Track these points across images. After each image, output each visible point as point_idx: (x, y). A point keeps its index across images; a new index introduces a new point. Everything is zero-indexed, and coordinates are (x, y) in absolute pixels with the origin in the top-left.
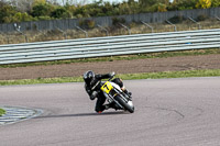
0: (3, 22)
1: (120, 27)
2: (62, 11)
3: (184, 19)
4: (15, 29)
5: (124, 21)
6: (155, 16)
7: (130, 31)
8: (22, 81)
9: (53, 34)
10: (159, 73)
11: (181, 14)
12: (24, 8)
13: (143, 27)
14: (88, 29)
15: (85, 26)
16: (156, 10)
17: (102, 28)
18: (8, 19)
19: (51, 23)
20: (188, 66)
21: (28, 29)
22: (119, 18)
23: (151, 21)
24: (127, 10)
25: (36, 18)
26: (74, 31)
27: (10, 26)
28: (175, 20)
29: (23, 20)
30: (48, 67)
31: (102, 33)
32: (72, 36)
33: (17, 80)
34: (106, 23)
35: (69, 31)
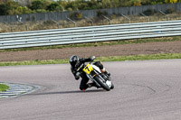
0: (8, 14)
1: (103, 18)
2: (56, 5)
3: (155, 12)
4: (17, 20)
5: (106, 14)
6: (132, 9)
7: (111, 22)
8: (23, 62)
9: (48, 24)
10: (135, 56)
11: (153, 8)
12: (25, 3)
13: (122, 19)
14: (77, 19)
15: (75, 17)
16: (133, 5)
17: (88, 19)
18: (11, 12)
19: (46, 15)
20: (159, 51)
21: (28, 20)
22: (102, 11)
23: (129, 13)
24: (109, 5)
25: (34, 11)
26: (65, 22)
27: (13, 17)
28: (148, 13)
29: (24, 13)
30: (45, 51)
31: (89, 23)
32: (63, 26)
33: (19, 62)
34: (91, 15)
35: (61, 21)
